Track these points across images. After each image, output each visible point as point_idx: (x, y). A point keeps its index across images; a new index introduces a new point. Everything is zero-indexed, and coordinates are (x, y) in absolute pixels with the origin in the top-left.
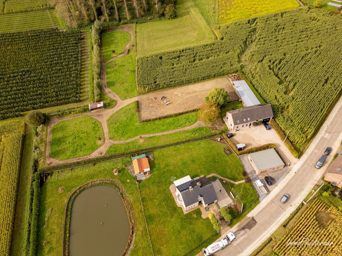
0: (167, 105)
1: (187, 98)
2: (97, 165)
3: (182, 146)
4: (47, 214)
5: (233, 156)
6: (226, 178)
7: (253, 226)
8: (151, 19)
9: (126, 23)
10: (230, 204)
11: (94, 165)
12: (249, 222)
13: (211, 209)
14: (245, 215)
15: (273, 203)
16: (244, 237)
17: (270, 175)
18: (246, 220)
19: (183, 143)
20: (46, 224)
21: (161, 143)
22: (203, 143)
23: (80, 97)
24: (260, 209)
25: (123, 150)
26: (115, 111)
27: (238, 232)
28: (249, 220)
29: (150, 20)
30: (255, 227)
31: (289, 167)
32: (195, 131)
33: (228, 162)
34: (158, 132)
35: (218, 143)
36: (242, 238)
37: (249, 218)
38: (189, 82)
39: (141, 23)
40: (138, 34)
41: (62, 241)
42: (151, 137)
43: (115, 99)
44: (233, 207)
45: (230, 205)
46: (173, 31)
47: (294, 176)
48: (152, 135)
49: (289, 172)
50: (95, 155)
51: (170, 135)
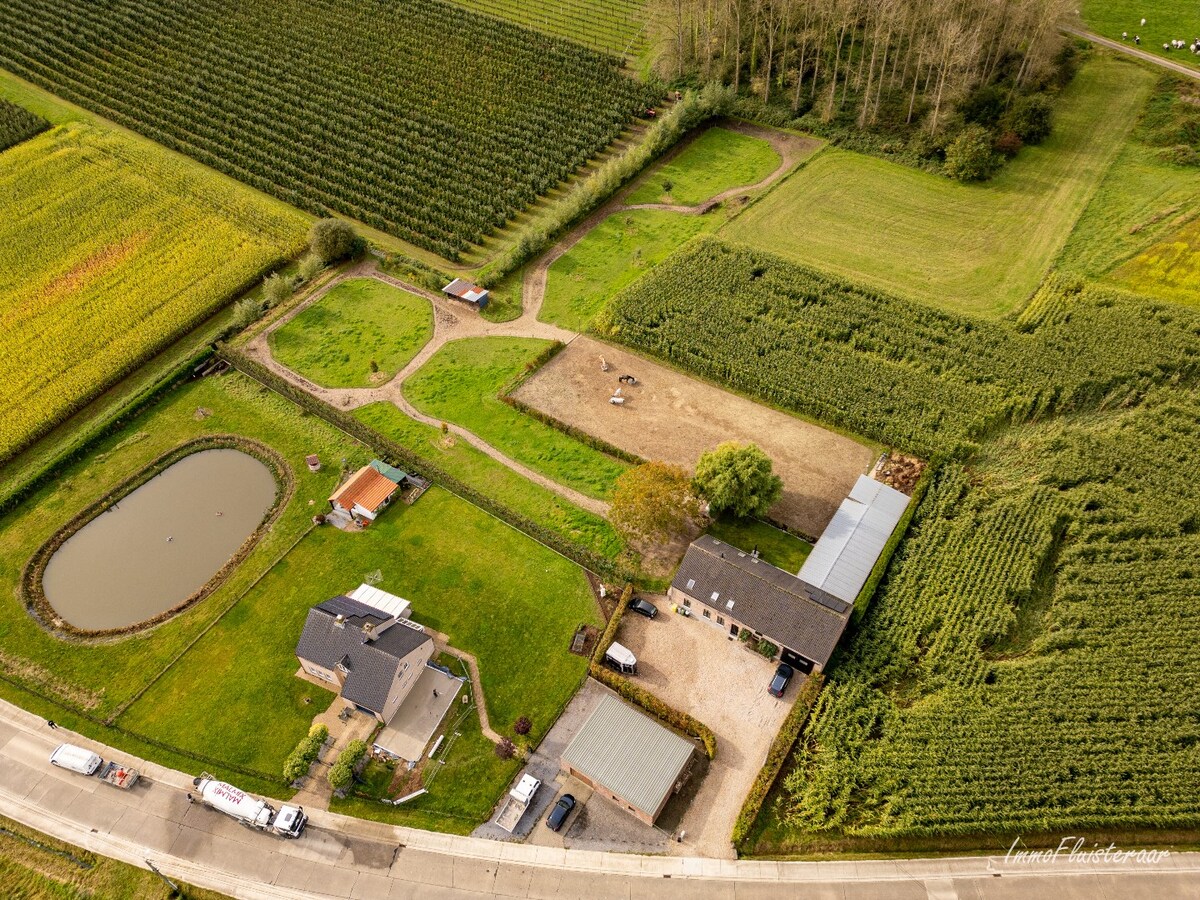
0: (614, 403)
1: (685, 425)
2: (308, 421)
3: (505, 530)
4: (130, 439)
5: (577, 663)
6: (486, 696)
7: (374, 864)
8: (889, 151)
9: (805, 129)
10: (405, 761)
11: (305, 414)
12: (378, 846)
13: (353, 724)
14: (393, 823)
15: (492, 872)
16: (323, 860)
17: (593, 806)
18: (382, 834)
19: (517, 526)
20: (108, 454)
21: (476, 481)
22: (559, 565)
23: (466, 250)
24: (444, 850)
25: (391, 431)
26: (491, 333)
27: (327, 836)
28: (385, 841)
29: (886, 151)
30: (374, 871)
31: (672, 844)
32: (585, 520)
33: (546, 664)
34: (505, 451)
35: (593, 600)
36: (314, 857)
37: (393, 837)
38: (746, 387)
39: (850, 148)
40: (803, 175)
41: (87, 505)
42: (476, 451)
43: (527, 306)
44: (399, 773)
45: (399, 761)
46: (911, 219)
47: (646, 880)
48: (484, 447)
49: (650, 855)
50: (334, 397)
51: (521, 480)
